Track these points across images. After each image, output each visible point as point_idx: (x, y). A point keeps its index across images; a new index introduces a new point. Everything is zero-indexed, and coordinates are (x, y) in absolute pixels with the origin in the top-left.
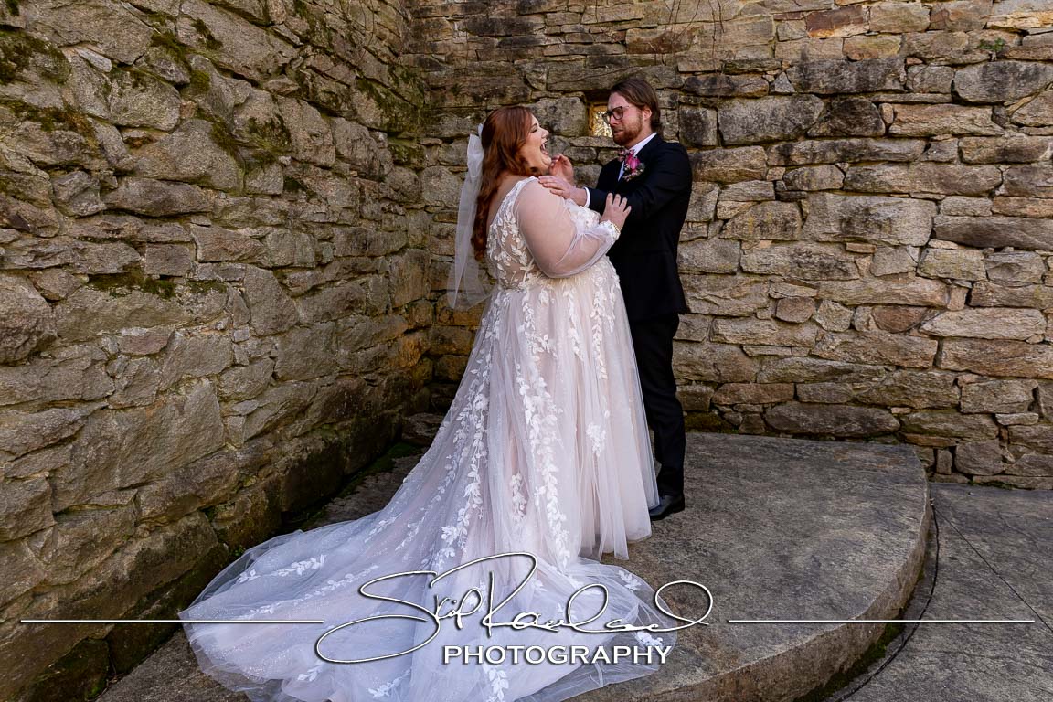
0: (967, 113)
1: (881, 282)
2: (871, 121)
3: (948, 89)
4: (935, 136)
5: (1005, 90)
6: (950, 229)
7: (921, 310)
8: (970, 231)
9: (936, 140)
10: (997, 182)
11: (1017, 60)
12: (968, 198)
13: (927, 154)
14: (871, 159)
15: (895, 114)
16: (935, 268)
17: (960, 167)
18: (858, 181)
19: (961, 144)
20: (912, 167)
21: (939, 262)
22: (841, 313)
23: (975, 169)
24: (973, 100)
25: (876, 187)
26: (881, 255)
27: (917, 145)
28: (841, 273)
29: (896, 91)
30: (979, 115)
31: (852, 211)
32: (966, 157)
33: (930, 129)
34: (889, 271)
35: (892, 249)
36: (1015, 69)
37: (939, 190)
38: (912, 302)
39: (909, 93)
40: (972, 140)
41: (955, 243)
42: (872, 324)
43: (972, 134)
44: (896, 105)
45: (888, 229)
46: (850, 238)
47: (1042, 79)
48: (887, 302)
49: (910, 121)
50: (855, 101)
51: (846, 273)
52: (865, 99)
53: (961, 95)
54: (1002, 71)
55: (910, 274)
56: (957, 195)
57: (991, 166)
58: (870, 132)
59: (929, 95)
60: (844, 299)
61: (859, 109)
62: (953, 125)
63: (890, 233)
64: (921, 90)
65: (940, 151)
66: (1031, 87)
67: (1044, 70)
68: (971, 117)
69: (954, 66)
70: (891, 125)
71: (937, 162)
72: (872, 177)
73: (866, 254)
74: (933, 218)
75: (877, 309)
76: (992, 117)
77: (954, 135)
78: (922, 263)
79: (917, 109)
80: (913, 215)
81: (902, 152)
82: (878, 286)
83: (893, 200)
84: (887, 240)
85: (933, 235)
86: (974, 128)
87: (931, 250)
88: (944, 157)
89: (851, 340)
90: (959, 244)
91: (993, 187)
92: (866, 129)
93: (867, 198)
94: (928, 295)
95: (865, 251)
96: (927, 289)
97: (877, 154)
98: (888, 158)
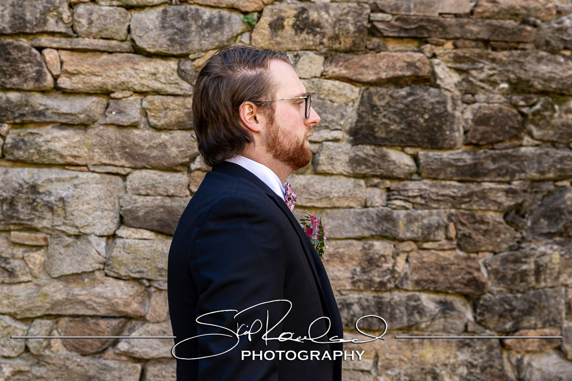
0: (147, 66)
1: (60, 285)
2: (31, 70)
3: (123, 34)
4: (113, 92)
5: (188, 39)
6: (141, 214)
7: (114, 322)
8: (165, 216)
9: (114, 99)
10: (190, 153)
11: (201, 5)
12: (159, 173)
13: (106, 116)
14: (35, 119)
15: (62, 63)
16: (126, 265)
17: (148, 133)
18: (19, 149)
19: (145, 104)
20: (89, 131)
21: (130, 256)
22: (10, 330)
23: (164, 136)
24: (152, 50)
25: (43, 157)
26: (57, 249)
27: (93, 104)
28: (6, 274)
29: (61, 34)
30: (161, 69)
31: (14, 189)
32: (152, 120)
33: (105, 84)
34: (67, 270)
35: (70, 240)
36: (197, 16)
37: (123, 162)
38: (102, 311)
39: (77, 37)
40: (157, 99)
41: (152, 230)
42: (57, 345)
43: (157, 92)
44: (63, 53)
45: (60, 211)
46: (14, 224)
47: (227, 29)
48: (71, 312)
49: (79, 73)
50: (9, 44)
51: (11, 273)
52: (24, 42)
53: (138, 43)
54: (183, 17)
55: (97, 274)
56: (144, 168)
57: (184, 133)
58: (31, 85)
59: (101, 41)
60: (12, 310)
61: (15, 54)
62: (132, 79)
63: (65, 218)
64: (89, 35)
65: (120, 112)
66: (216, 38)
67: (229, 19)
68: (153, 70)
69: (129, 8)
70: (59, 76)
71: (120, 127)
72: (37, 143)
73: (38, 247)
74: (120, 198)
75: (63, 322)
76: (178, 72)
77: (135, 92)
78: (109, 259)
79: (90, 59)
80: (93, 194)
81: (73, 111)
82: (57, 292)
83: (67, 174)
84: (63, 228)
85: (122, 222)
86: (157, 85)
87: (119, 242)
88: (124, 120)
89: (27, 369)
90: (158, 232)
91: (188, 160)
92: (26, 81)
93: (35, 170)
94: (120, 302)
95: (35, 243)
96: (119, 294)
97: (41, 113)
98: (56, 118)
